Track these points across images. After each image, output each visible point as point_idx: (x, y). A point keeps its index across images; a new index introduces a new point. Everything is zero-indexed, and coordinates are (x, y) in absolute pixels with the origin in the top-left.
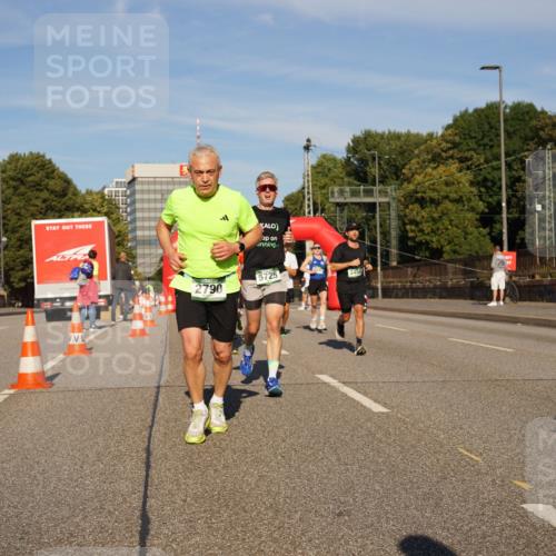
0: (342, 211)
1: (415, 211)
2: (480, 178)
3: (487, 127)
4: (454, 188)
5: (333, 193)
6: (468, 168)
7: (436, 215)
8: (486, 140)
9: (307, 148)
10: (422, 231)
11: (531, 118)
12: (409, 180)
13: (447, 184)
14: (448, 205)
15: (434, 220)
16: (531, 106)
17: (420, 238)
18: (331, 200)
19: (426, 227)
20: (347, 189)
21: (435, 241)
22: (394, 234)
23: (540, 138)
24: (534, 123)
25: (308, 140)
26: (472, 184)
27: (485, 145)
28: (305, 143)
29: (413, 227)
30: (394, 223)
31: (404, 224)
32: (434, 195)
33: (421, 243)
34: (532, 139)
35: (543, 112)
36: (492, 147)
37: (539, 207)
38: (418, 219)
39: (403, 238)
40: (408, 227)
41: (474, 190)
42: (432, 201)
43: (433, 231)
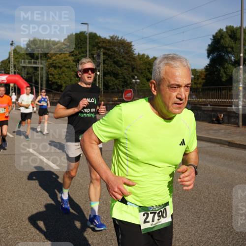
0: (25, 69)
1: (52, 70)
2: (76, 59)
3: (80, 41)
4: (67, 63)
5: (21, 62)
6: (73, 55)
7: (60, 72)
8: (79, 46)
9: (12, 44)
10: (54, 78)
11: (96, 38)
12: (50, 58)
13: (64, 61)
14: (64, 68)
15: (59, 74)
16: (95, 34)
17: (54, 80)
18: (21, 65)
19: (57, 77)
20: (27, 61)
21: (59, 82)
22: (44, 79)
23: (99, 46)
24: (97, 40)
25: (12, 41)
26: (74, 61)
27: (79, 47)
28: (11, 42)
29: (51, 76)
30: (45, 75)
31: (48, 75)
32: (60, 65)
33: (54, 83)
34: (96, 46)
35: (100, 37)
36: (81, 48)
37: (98, 73)
38: (53, 73)
39: (48, 80)
40: (50, 76)
41: (74, 63)
42: (59, 67)
43: (59, 78)
